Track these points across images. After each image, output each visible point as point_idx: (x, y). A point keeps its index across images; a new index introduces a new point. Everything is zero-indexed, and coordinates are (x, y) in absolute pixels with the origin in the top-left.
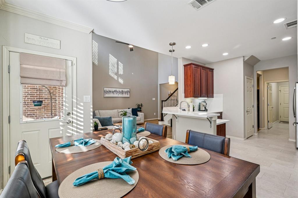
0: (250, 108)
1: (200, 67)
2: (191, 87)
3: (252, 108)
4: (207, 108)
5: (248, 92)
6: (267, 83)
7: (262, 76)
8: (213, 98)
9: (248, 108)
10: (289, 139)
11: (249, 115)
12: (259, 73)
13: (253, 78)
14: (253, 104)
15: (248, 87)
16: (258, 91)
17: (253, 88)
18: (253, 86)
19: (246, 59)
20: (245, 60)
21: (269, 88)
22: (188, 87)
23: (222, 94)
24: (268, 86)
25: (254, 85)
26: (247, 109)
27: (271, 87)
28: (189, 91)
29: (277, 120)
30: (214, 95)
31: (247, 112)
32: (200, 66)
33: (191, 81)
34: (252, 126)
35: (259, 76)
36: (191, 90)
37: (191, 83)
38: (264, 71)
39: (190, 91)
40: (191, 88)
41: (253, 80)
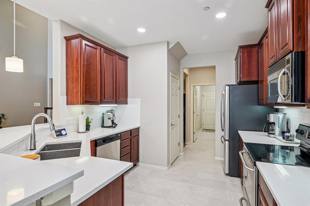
0: (176, 119)
1: (99, 48)
2: (78, 82)
3: (178, 119)
4: (115, 122)
5: (173, 96)
6: (193, 86)
7: (189, 76)
8: (127, 104)
9: (173, 119)
10: (215, 157)
11: (174, 129)
12: (186, 71)
13: (180, 77)
14: (179, 114)
15: (173, 89)
16: (185, 95)
17: (179, 91)
18: (179, 89)
19: (171, 46)
20: (169, 48)
21: (195, 92)
22: (73, 83)
23: (140, 99)
24: (194, 90)
25: (180, 87)
26: (172, 121)
27: (196, 91)
28: (75, 91)
29: (200, 128)
30: (129, 99)
31: (172, 125)
32: (100, 46)
33: (78, 72)
34: (178, 144)
35: (185, 75)
36: (78, 89)
37: (78, 76)
38: (191, 69)
39: (77, 92)
40: (78, 86)
41: (179, 80)
